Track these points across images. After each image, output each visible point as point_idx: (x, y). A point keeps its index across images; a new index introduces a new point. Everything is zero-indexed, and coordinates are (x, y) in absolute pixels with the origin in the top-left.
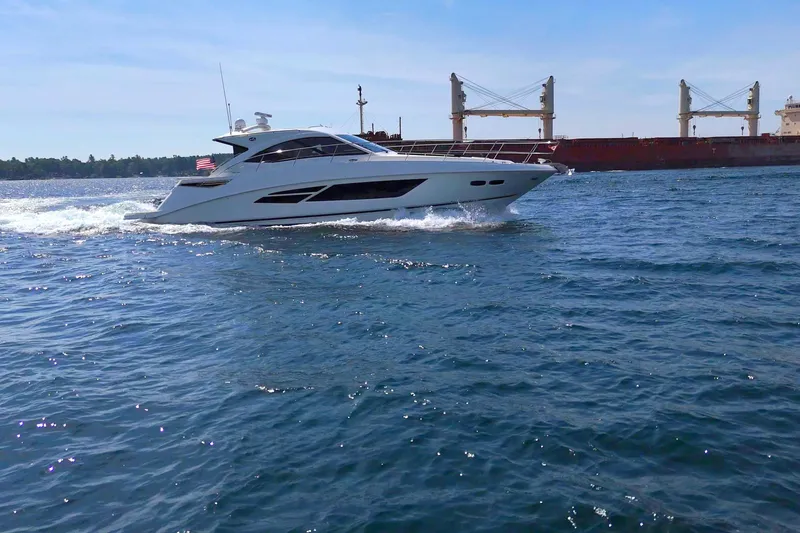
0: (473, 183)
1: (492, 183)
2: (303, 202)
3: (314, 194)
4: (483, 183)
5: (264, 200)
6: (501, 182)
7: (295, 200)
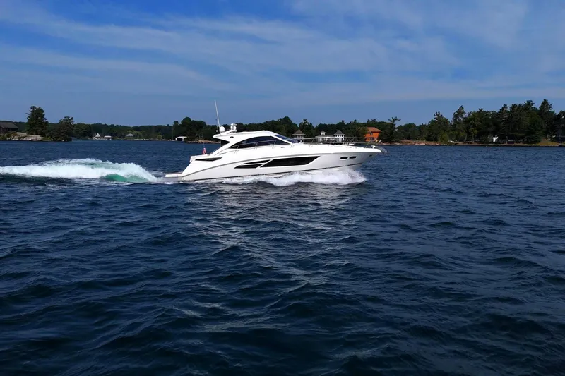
0: (342, 158)
1: (351, 158)
2: (258, 168)
3: (264, 164)
4: (346, 158)
5: (239, 167)
6: (355, 157)
7: (255, 167)
